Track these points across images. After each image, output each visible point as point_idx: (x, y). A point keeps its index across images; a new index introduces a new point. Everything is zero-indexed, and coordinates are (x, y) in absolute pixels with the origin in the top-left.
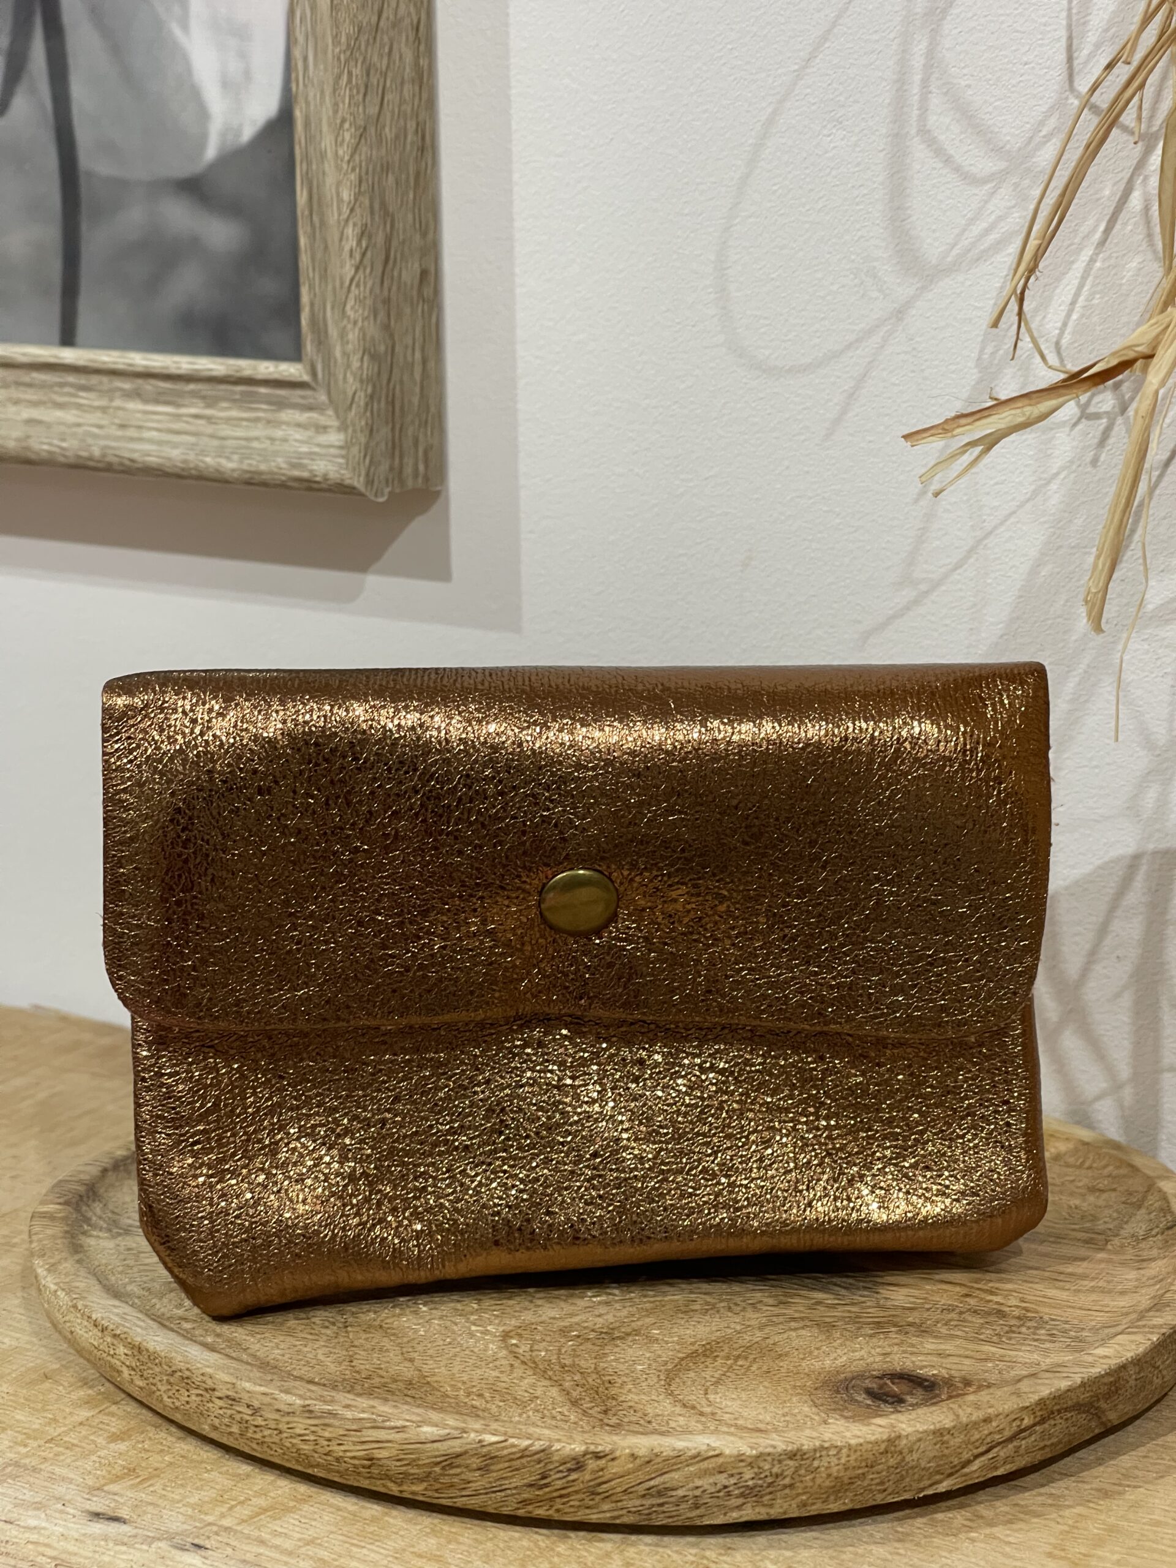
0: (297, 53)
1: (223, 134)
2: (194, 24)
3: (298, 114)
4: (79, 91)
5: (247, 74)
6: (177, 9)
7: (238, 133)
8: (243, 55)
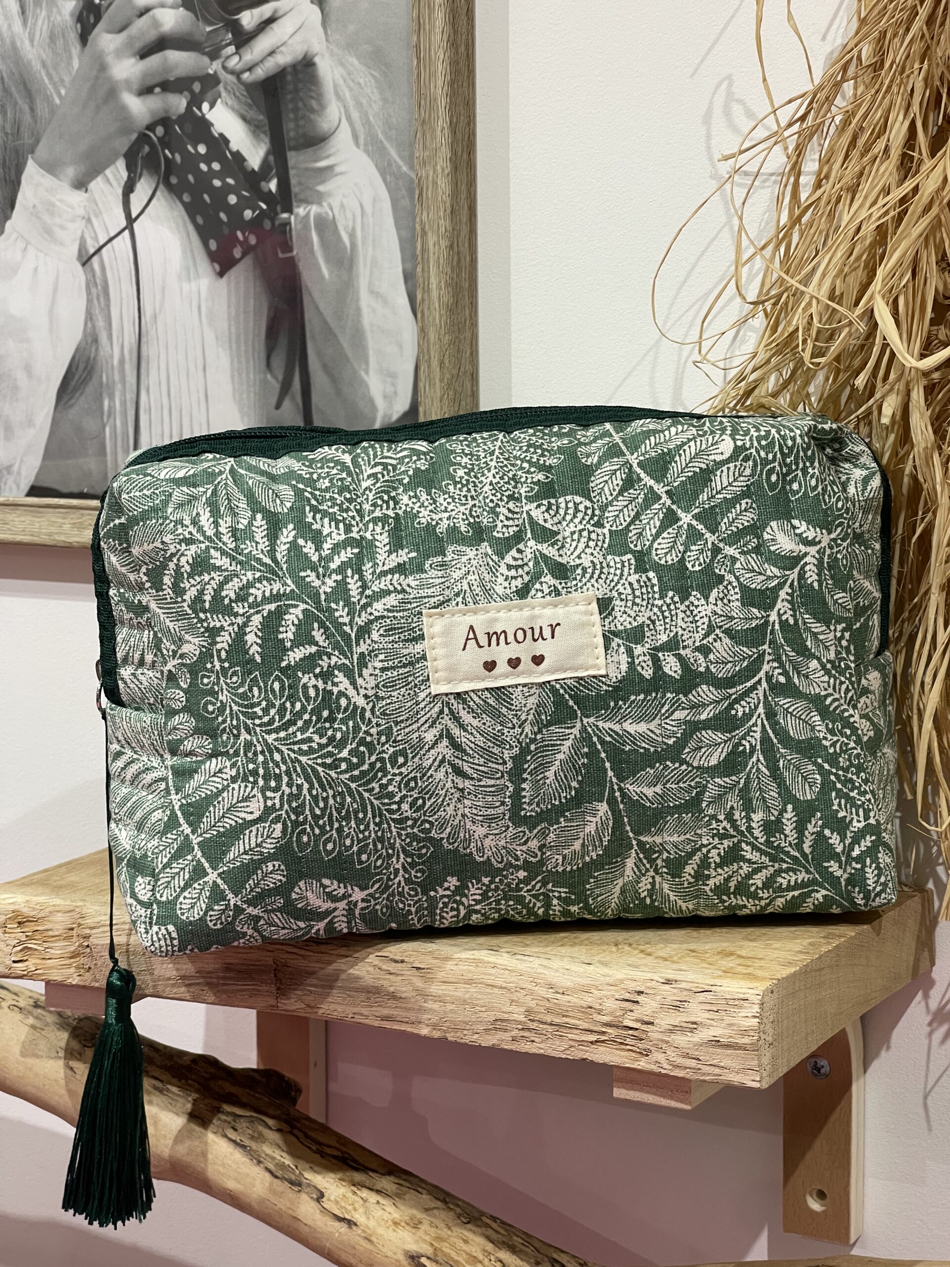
0: (421, 385)
1: (384, 417)
2: (371, 372)
3: (421, 410)
4: (315, 398)
5: (395, 393)
6: (364, 366)
7: (390, 417)
8: (393, 385)
